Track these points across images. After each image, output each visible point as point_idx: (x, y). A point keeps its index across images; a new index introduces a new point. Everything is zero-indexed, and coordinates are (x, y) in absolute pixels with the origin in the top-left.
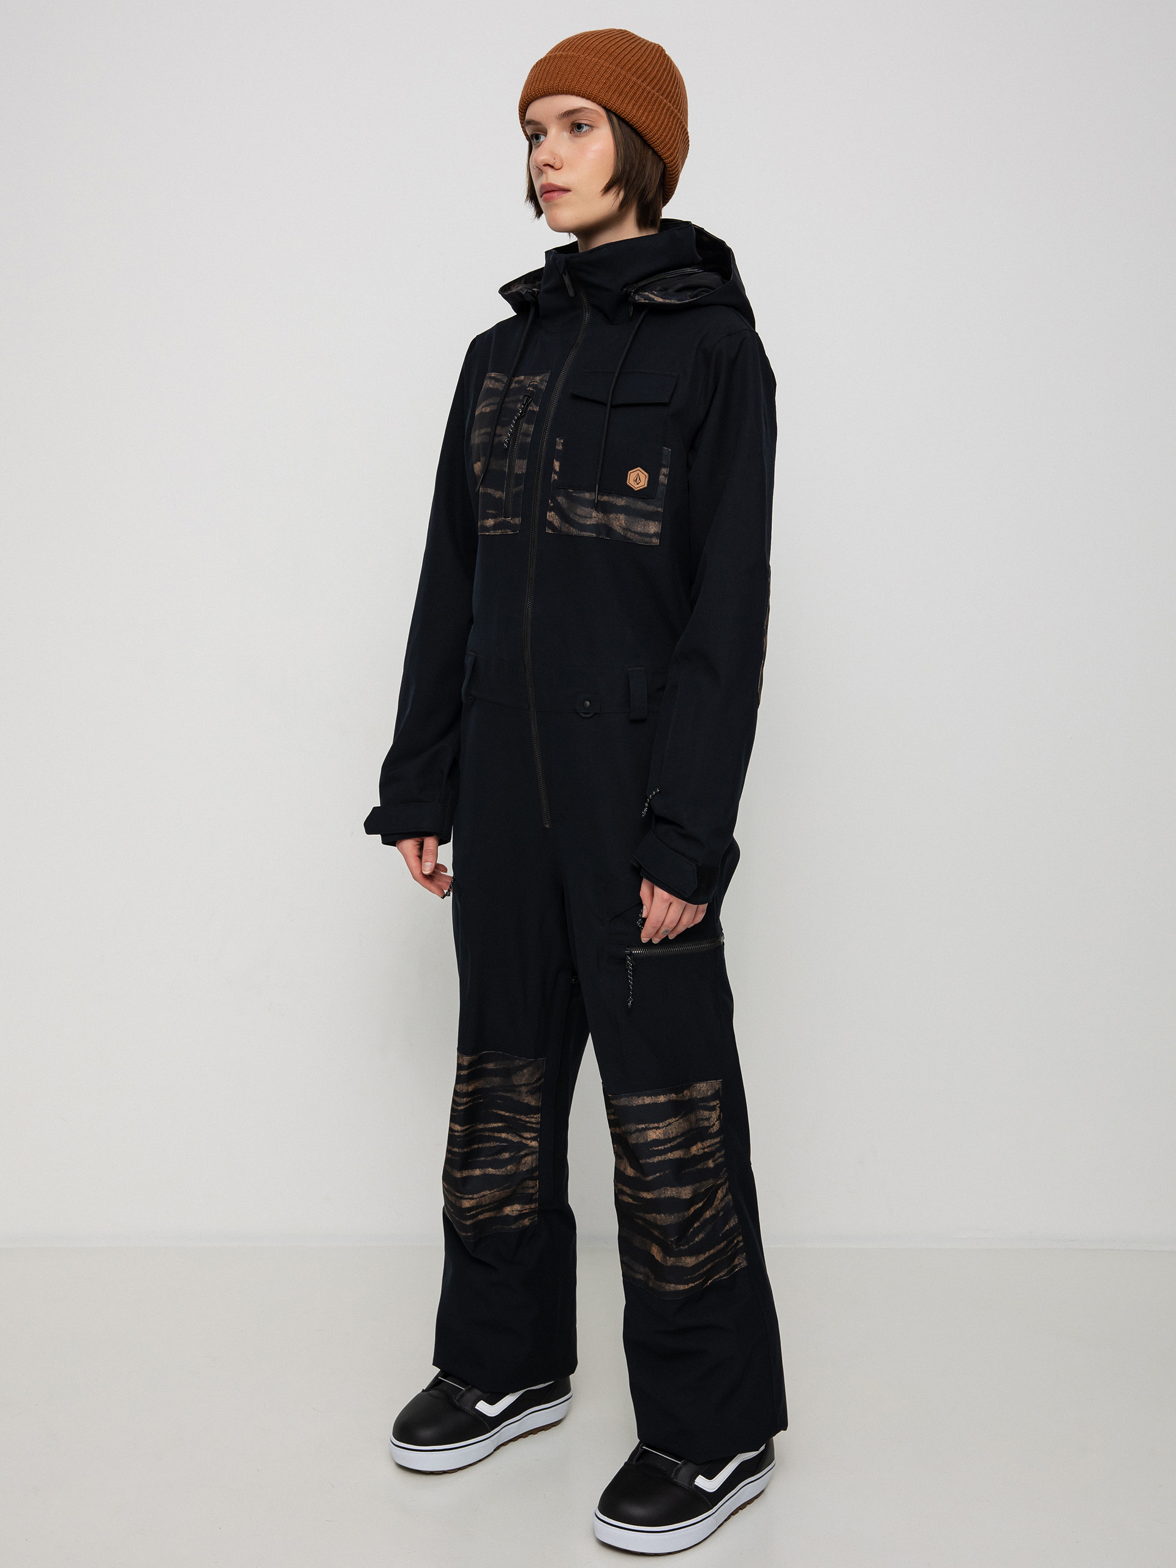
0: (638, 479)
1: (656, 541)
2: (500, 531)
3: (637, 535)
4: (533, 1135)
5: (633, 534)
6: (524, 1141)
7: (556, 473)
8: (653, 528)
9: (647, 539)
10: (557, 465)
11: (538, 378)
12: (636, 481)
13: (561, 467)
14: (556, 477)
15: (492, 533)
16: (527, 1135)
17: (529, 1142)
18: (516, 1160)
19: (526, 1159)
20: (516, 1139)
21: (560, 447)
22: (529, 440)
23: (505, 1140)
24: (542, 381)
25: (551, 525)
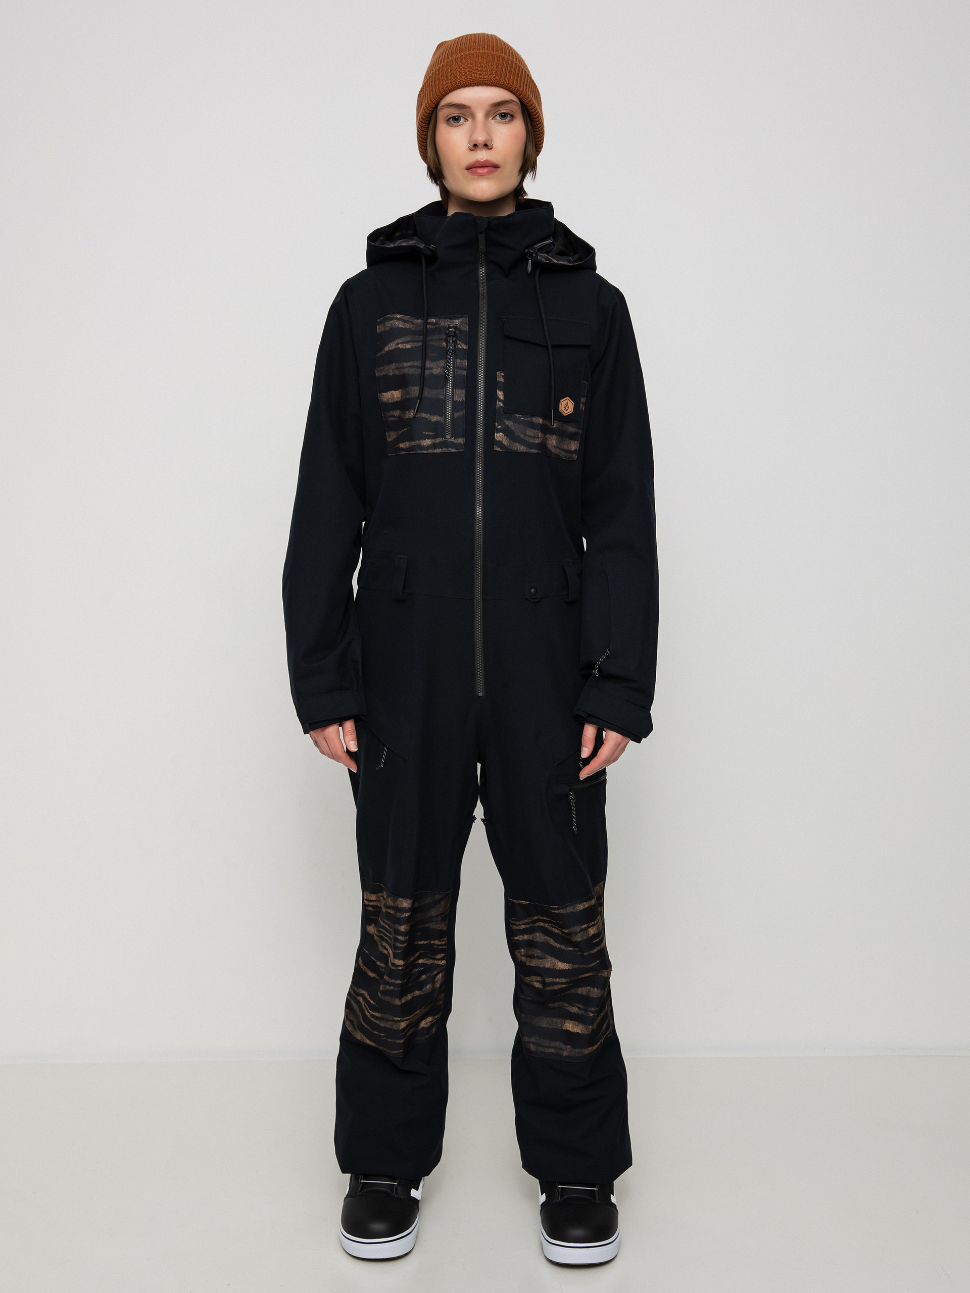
0: (567, 406)
1: (575, 457)
2: (440, 450)
3: (563, 452)
4: (443, 955)
5: (561, 451)
6: (436, 962)
7: (500, 401)
8: (574, 446)
9: (569, 455)
10: (500, 394)
11: (456, 321)
12: (565, 408)
13: (505, 396)
14: (501, 404)
15: (430, 451)
16: (439, 956)
17: (440, 962)
18: (432, 980)
19: (438, 977)
20: (430, 962)
21: (501, 379)
22: (465, 373)
23: (423, 965)
24: (462, 323)
25: (500, 444)
